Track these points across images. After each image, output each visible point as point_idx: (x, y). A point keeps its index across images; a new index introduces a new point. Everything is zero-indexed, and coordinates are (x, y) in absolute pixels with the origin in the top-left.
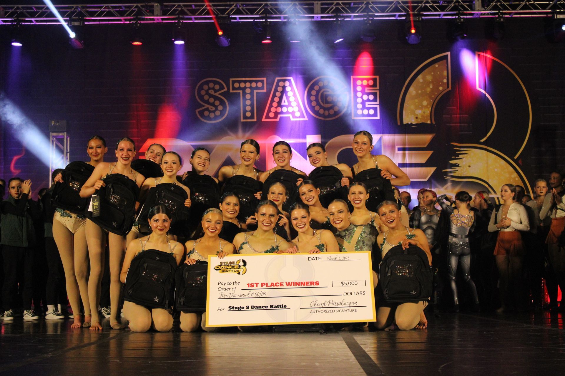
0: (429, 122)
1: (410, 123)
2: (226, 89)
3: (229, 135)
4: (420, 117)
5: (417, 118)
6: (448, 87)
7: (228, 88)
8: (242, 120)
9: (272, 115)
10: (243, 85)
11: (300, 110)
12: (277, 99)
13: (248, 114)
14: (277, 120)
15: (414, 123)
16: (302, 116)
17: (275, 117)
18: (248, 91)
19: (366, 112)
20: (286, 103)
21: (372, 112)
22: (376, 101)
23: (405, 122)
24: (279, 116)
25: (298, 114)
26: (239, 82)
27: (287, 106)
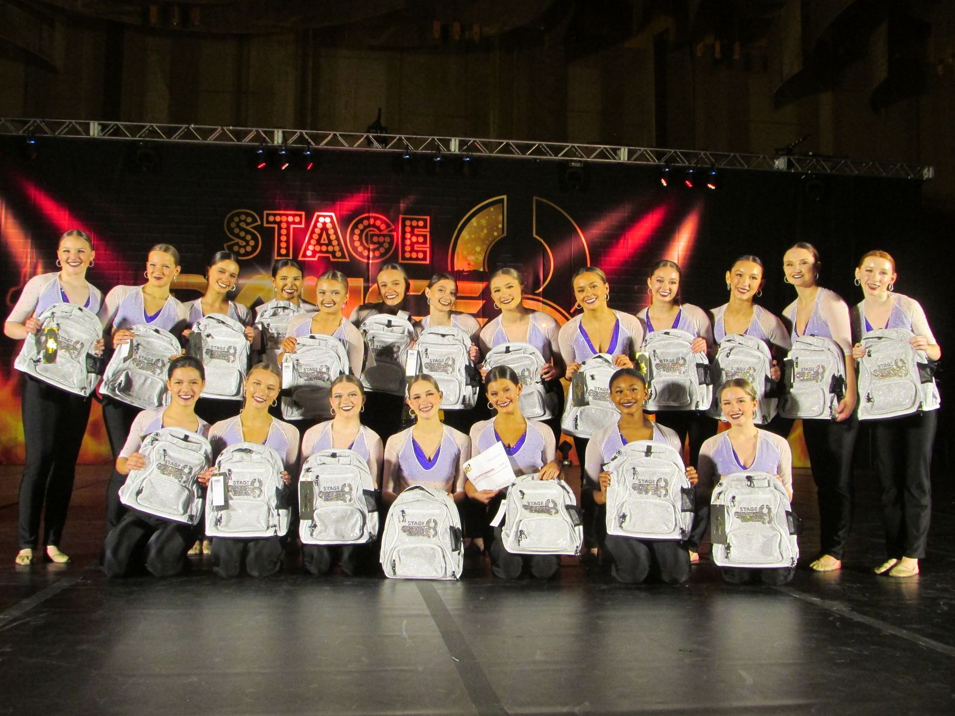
0: (482, 270)
1: (461, 269)
2: (259, 223)
3: (261, 274)
4: (472, 263)
5: (469, 264)
6: (503, 233)
7: (262, 221)
8: (276, 258)
9: (309, 253)
10: (278, 219)
11: (341, 250)
12: (315, 236)
13: (283, 252)
14: (316, 259)
15: (465, 270)
16: (343, 256)
17: (313, 256)
18: (284, 225)
19: (414, 255)
20: (326, 242)
21: (421, 255)
22: (426, 244)
23: (456, 269)
24: (318, 255)
25: (339, 254)
26: (275, 215)
27: (327, 245)
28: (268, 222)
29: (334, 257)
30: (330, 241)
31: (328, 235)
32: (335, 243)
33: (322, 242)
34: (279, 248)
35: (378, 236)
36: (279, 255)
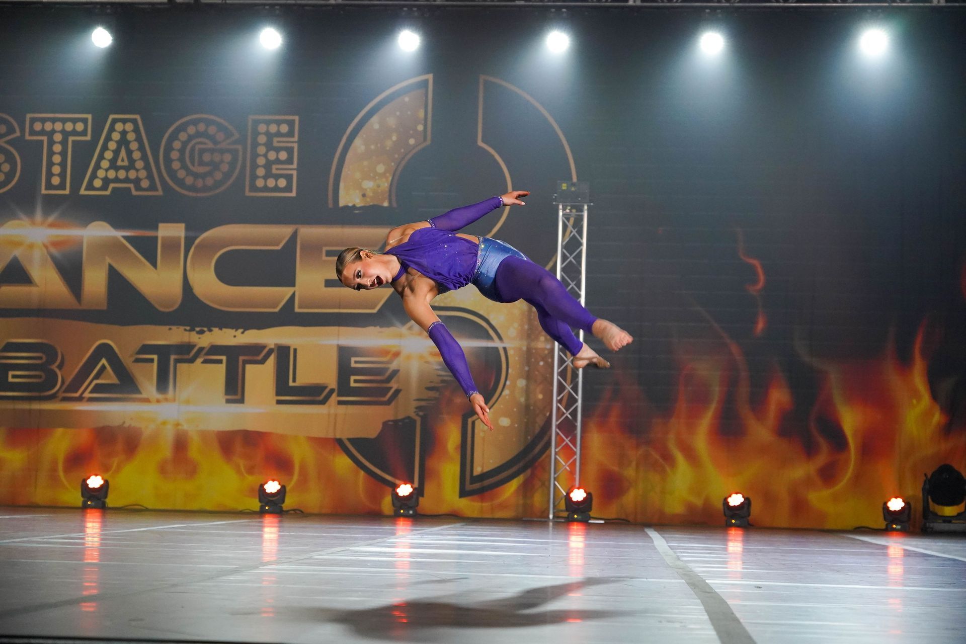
0: (386, 204)
1: (350, 205)
2: (18, 134)
3: (19, 219)
4: (369, 193)
5: (364, 195)
6: (425, 139)
7: (23, 130)
8: (44, 191)
9: (98, 183)
10: (48, 126)
11: (150, 177)
12: (109, 155)
13: (56, 181)
14: (108, 193)
15: (358, 206)
16: (153, 187)
17: (104, 187)
18: (58, 137)
19: (271, 183)
20: (126, 163)
21: (282, 183)
22: (292, 163)
23: (342, 203)
24: (112, 186)
25: (145, 184)
26: (43, 121)
27: (127, 169)
28: (33, 132)
29: (138, 188)
30: (132, 161)
31: (129, 153)
32: (140, 164)
33: (119, 163)
34: (50, 175)
35: (212, 151)
36: (49, 186)
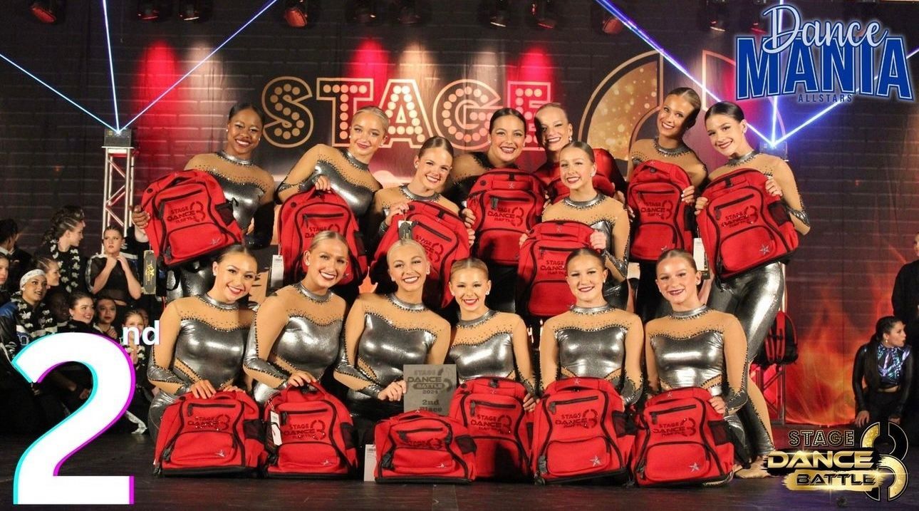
2: (310, 95)
7: (314, 92)
10: (336, 89)
11: (425, 132)
20: (404, 121)
24: (392, 140)
26: (332, 84)
27: (405, 126)
28: (323, 94)
29: (415, 142)
30: (409, 121)
31: (406, 112)
32: (416, 122)
33: (398, 121)
34: (338, 130)
35: (478, 111)
36: (339, 140)
